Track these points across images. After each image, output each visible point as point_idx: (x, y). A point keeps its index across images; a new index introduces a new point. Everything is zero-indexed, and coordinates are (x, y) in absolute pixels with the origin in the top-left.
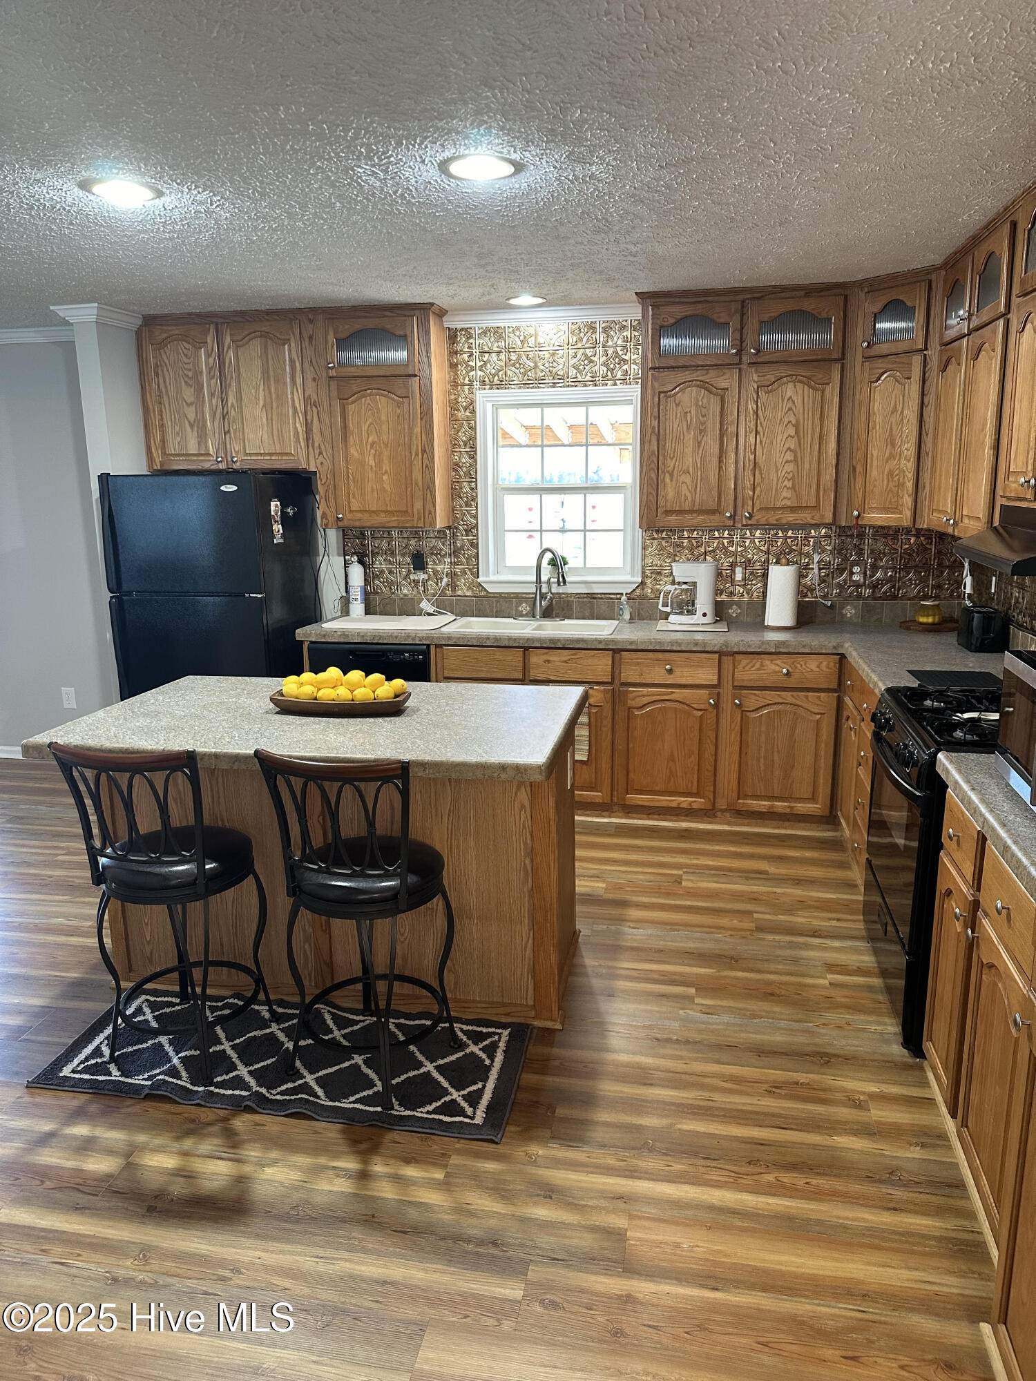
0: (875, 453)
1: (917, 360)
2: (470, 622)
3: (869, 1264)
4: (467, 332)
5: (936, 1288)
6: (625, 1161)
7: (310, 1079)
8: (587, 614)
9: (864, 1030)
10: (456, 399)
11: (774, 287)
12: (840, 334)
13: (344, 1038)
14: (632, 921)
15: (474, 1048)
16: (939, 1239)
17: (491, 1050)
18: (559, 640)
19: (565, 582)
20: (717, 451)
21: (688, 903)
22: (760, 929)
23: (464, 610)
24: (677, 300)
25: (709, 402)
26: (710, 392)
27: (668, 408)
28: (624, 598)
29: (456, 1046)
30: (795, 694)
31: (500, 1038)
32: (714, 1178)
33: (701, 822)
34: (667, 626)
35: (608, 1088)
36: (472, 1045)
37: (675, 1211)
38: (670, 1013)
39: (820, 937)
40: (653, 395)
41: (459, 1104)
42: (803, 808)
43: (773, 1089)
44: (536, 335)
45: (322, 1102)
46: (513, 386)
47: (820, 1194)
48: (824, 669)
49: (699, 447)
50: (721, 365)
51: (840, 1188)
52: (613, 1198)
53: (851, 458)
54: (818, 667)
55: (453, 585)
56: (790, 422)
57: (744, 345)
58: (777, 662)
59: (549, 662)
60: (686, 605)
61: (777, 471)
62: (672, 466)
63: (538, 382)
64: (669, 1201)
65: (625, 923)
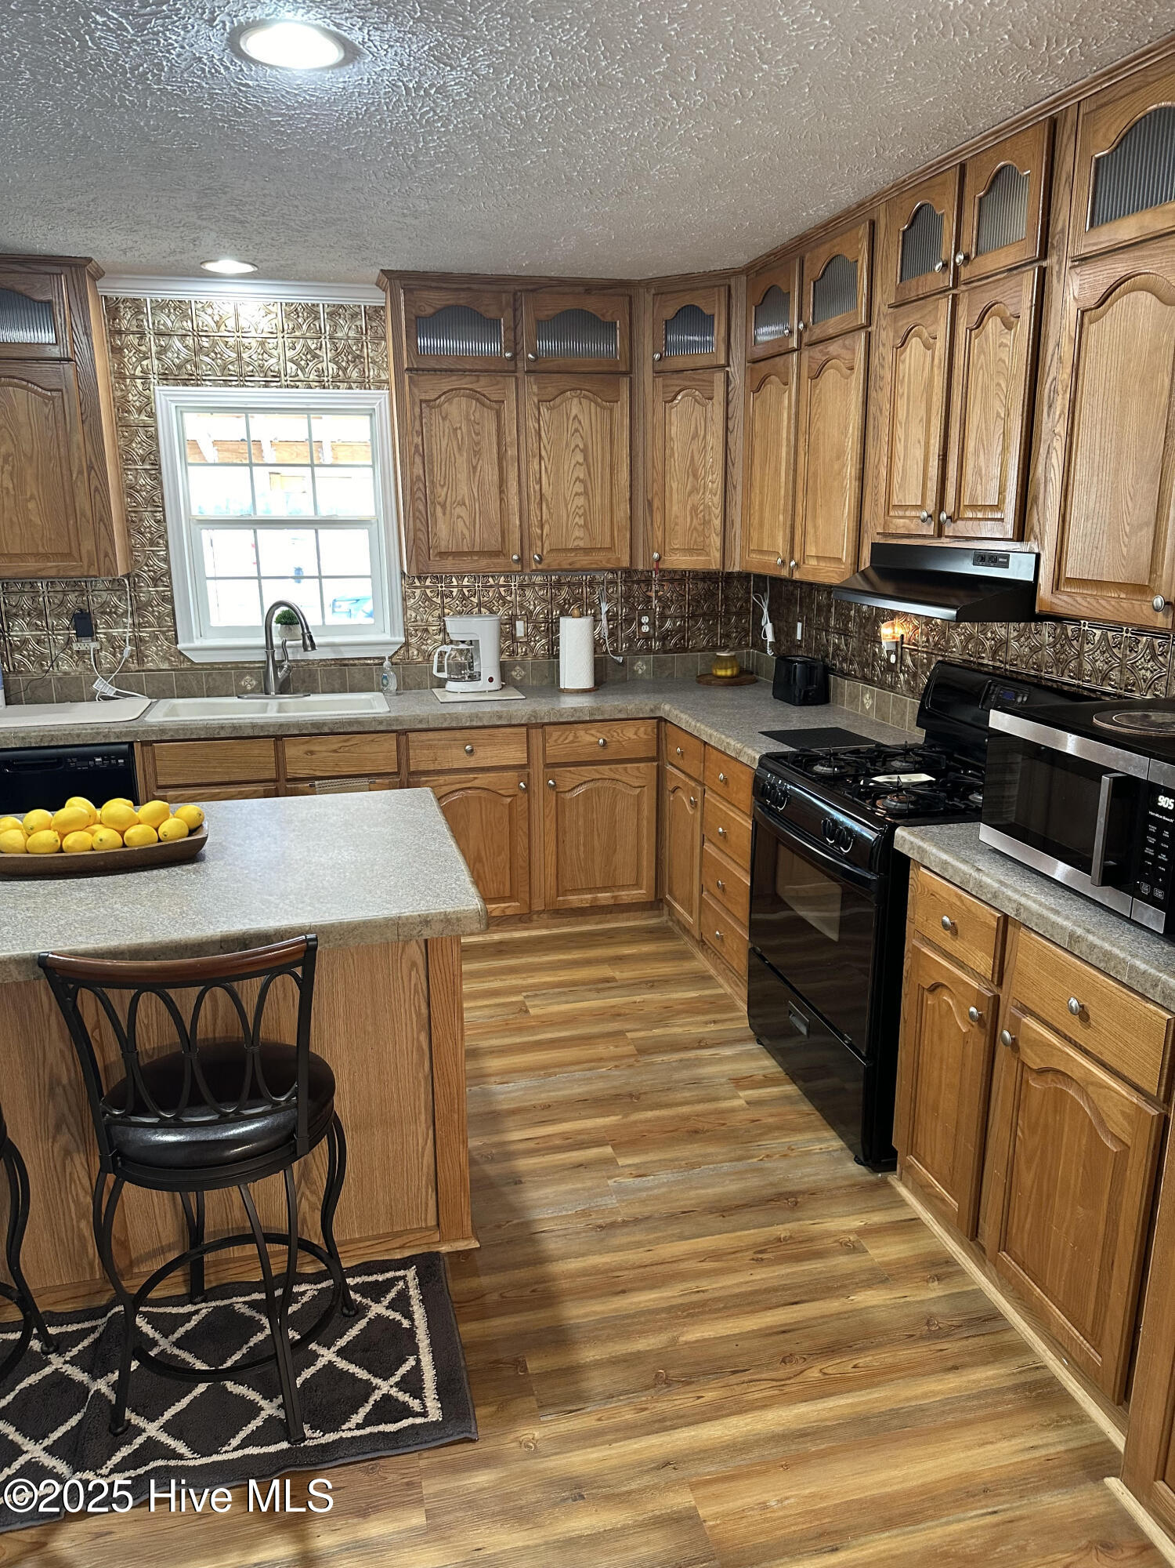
0: (674, 486)
1: (719, 377)
2: (174, 705)
3: (968, 1448)
4: (137, 306)
5: (1043, 1452)
6: (646, 1409)
7: (152, 1429)
8: (337, 686)
9: (808, 1153)
10: (123, 397)
11: (551, 279)
12: (627, 342)
13: (180, 1348)
14: (497, 1074)
15: (377, 1309)
16: (1015, 1388)
17: (401, 1303)
18: (324, 724)
19: (313, 646)
20: (496, 478)
21: (549, 1036)
22: (643, 1050)
23: (160, 689)
24: (434, 284)
25: (482, 416)
26: (483, 404)
27: (433, 422)
28: (387, 663)
29: (352, 1313)
30: (613, 766)
31: (406, 1283)
32: (757, 1396)
33: (516, 930)
34: (445, 696)
35: (578, 1313)
36: (372, 1304)
37: (739, 1458)
38: (598, 1187)
39: (707, 1047)
40: (413, 404)
41: (397, 1400)
42: (627, 895)
43: (760, 1254)
44: (237, 316)
45: (191, 1463)
46: (207, 383)
47: (874, 1375)
48: (642, 735)
49: (474, 473)
50: (495, 371)
51: (890, 1360)
52: (658, 1468)
53: (646, 492)
54: (636, 734)
55: (139, 656)
56: (577, 446)
57: (519, 347)
58: (593, 732)
59: (312, 753)
60: (465, 669)
61: (566, 506)
62: (443, 494)
63: (243, 380)
64: (723, 1448)
65: (488, 1079)
